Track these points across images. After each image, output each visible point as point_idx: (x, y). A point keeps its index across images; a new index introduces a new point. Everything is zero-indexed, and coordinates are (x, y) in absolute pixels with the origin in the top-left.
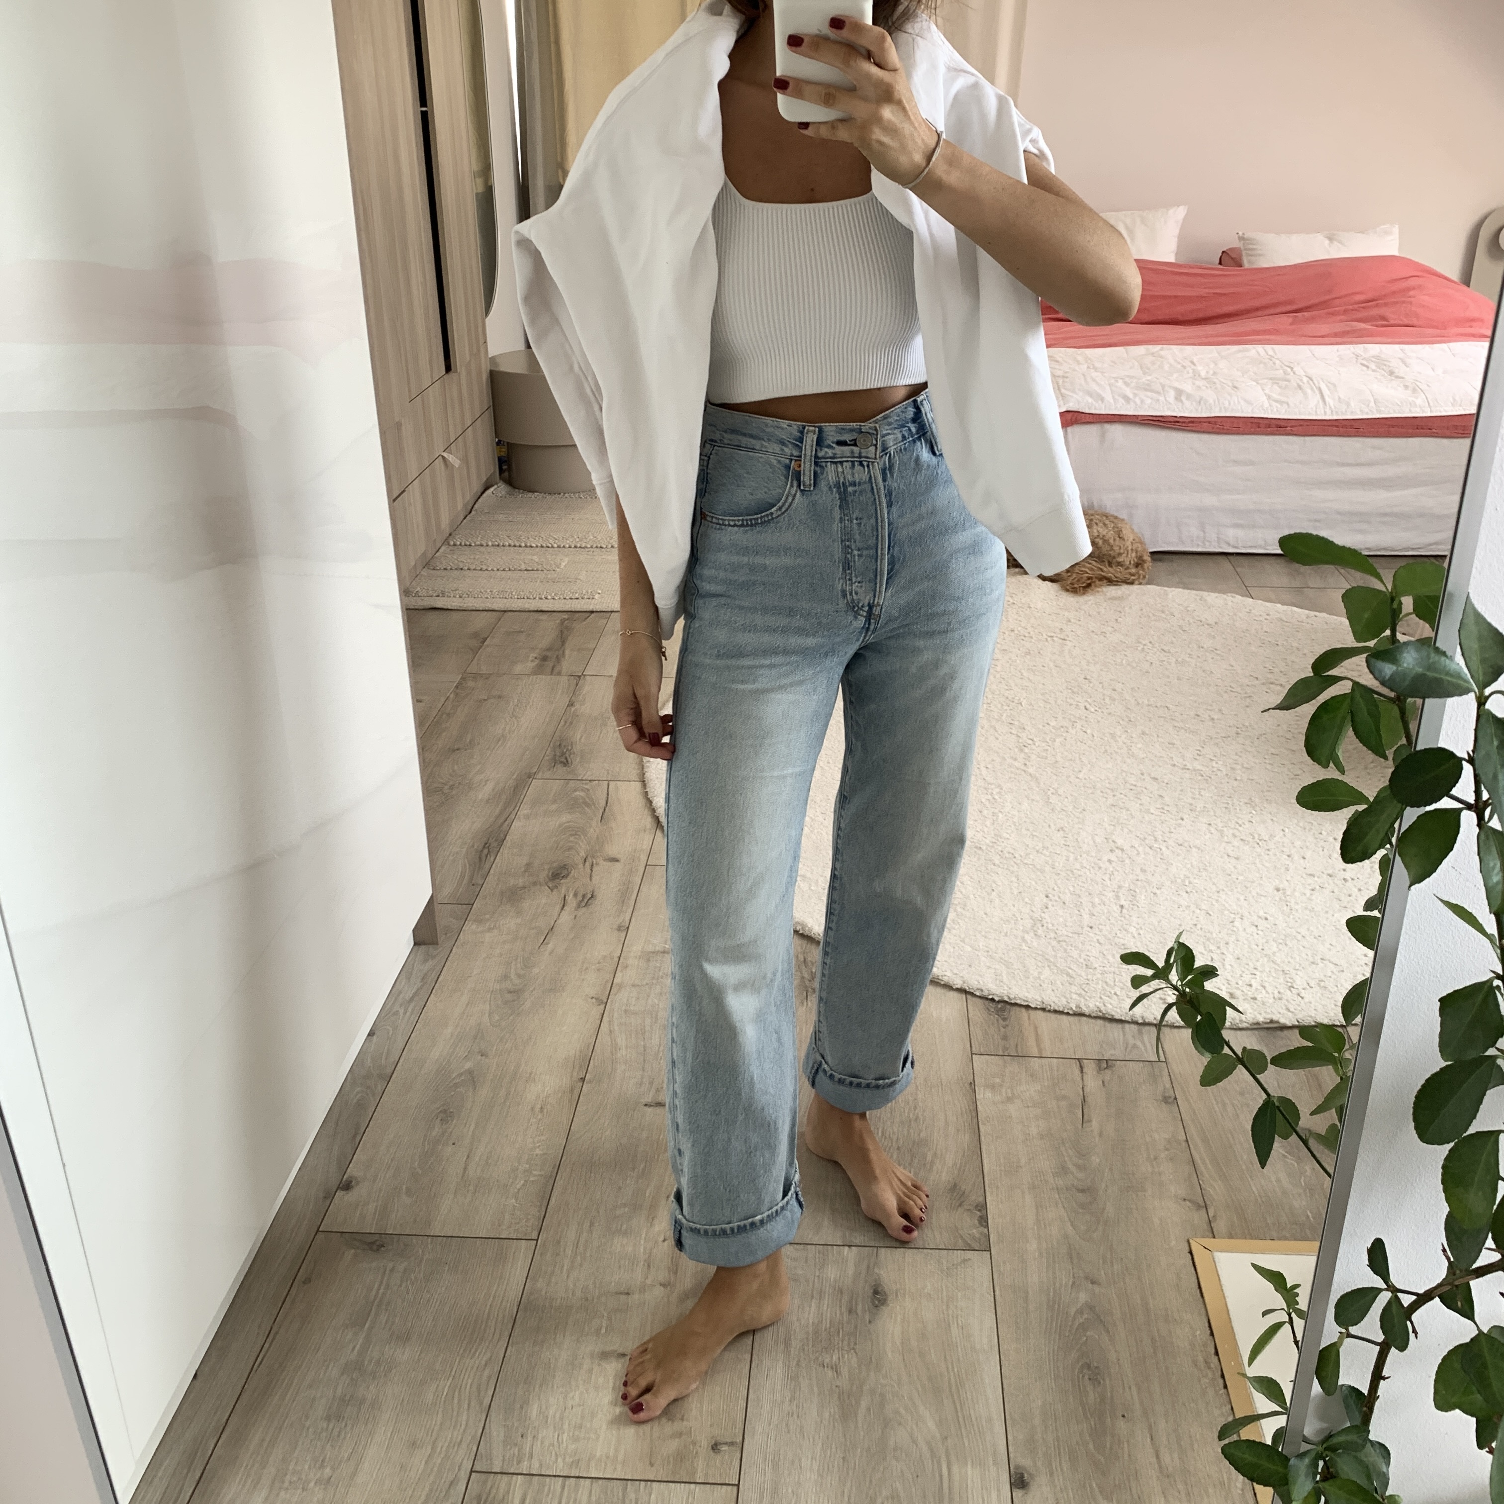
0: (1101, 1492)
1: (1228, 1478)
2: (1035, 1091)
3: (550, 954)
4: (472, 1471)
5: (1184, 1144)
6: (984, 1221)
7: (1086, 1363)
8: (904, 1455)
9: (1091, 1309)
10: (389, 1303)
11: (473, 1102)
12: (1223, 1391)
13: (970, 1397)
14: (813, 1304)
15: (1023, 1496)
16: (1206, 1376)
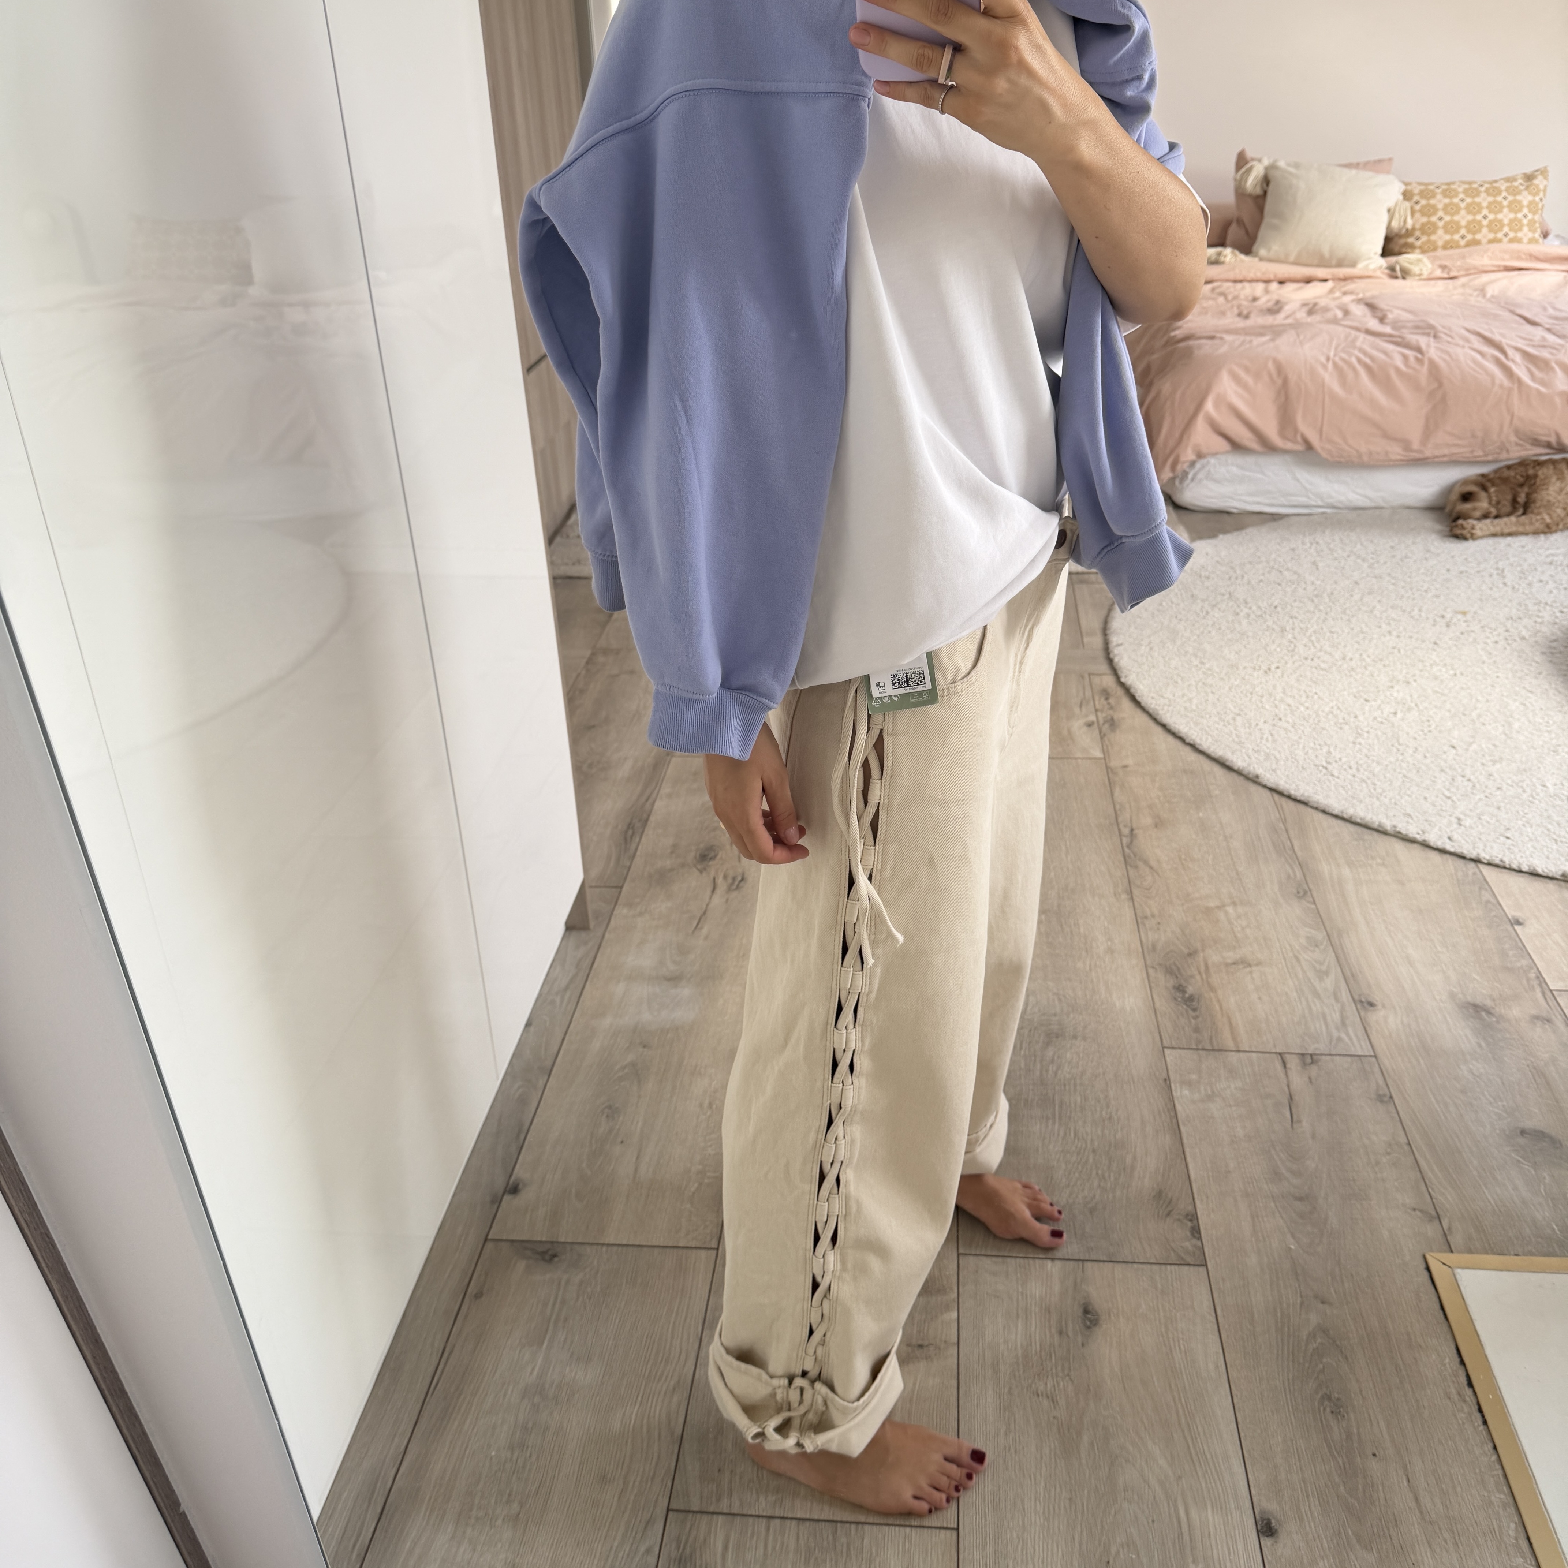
0: (1359, 1541)
1: (1500, 1527)
2: (1236, 1088)
3: (706, 938)
4: (668, 1510)
5: (1406, 1148)
6: (1196, 1232)
7: (1326, 1394)
8: (1136, 1497)
9: (1324, 1332)
10: (566, 1320)
11: (639, 1097)
12: (1482, 1428)
13: (1202, 1434)
14: (1020, 1324)
15: (1273, 1545)
16: (1462, 1411)
